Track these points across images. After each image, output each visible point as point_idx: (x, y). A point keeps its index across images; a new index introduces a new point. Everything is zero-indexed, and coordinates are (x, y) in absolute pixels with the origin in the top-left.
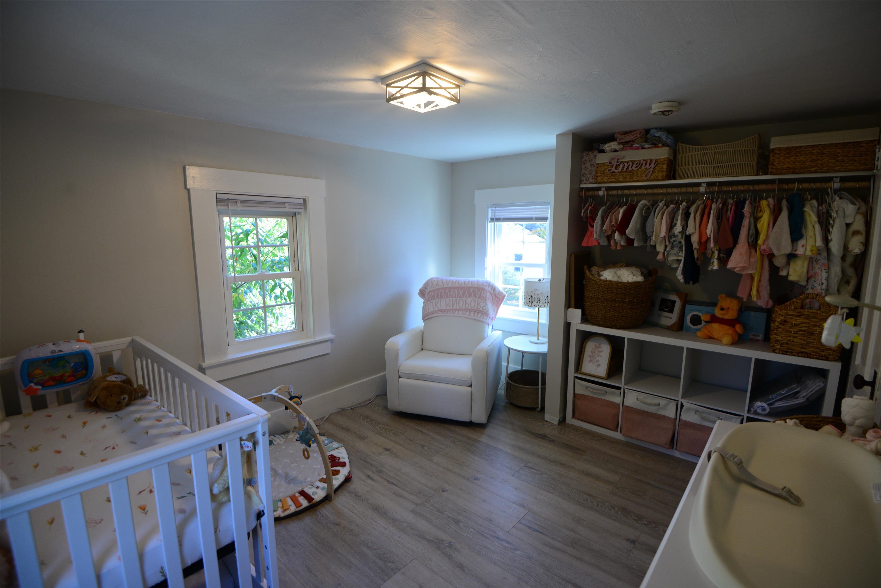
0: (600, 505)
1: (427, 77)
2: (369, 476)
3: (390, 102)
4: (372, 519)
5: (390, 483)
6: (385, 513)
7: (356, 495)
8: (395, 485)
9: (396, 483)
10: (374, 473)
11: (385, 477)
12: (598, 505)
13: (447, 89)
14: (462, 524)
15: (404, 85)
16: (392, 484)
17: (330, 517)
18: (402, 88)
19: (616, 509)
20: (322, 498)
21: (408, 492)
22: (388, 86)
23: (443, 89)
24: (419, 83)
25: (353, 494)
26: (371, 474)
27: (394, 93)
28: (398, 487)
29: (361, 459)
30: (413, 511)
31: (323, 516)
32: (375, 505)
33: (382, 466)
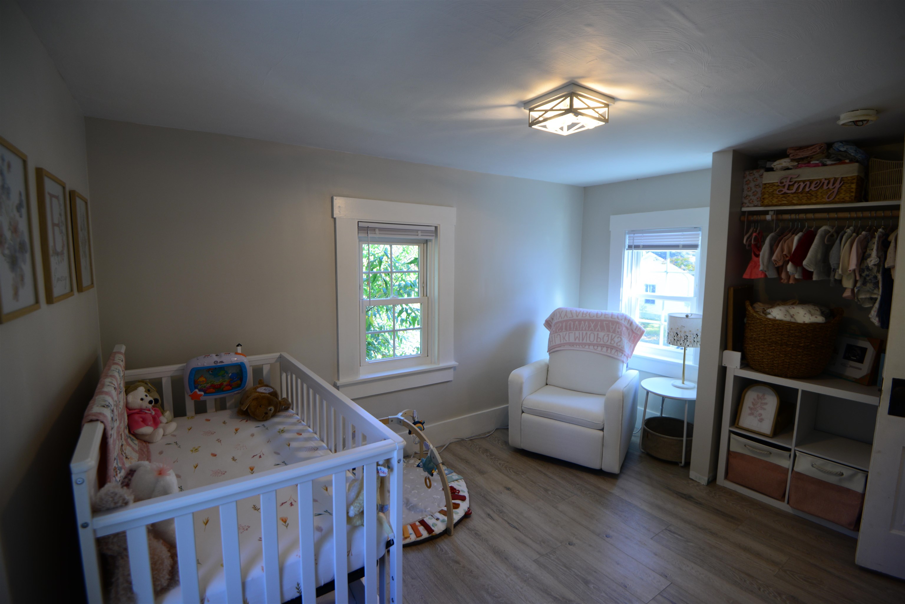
0: (762, 589)
1: (574, 98)
2: (489, 515)
3: (533, 127)
4: (492, 562)
5: (511, 526)
6: (506, 558)
7: (476, 533)
8: (517, 529)
9: (518, 527)
10: (494, 512)
11: (505, 519)
12: (759, 589)
13: (596, 109)
14: (592, 586)
15: (549, 108)
16: (513, 527)
17: (449, 553)
18: (546, 111)
19: (784, 597)
20: (442, 531)
21: (530, 538)
22: (531, 110)
23: (591, 110)
24: (566, 104)
25: (473, 532)
26: (491, 513)
27: (537, 117)
28: (520, 532)
29: (481, 495)
30: (536, 561)
31: (443, 551)
32: (496, 548)
33: (503, 506)
